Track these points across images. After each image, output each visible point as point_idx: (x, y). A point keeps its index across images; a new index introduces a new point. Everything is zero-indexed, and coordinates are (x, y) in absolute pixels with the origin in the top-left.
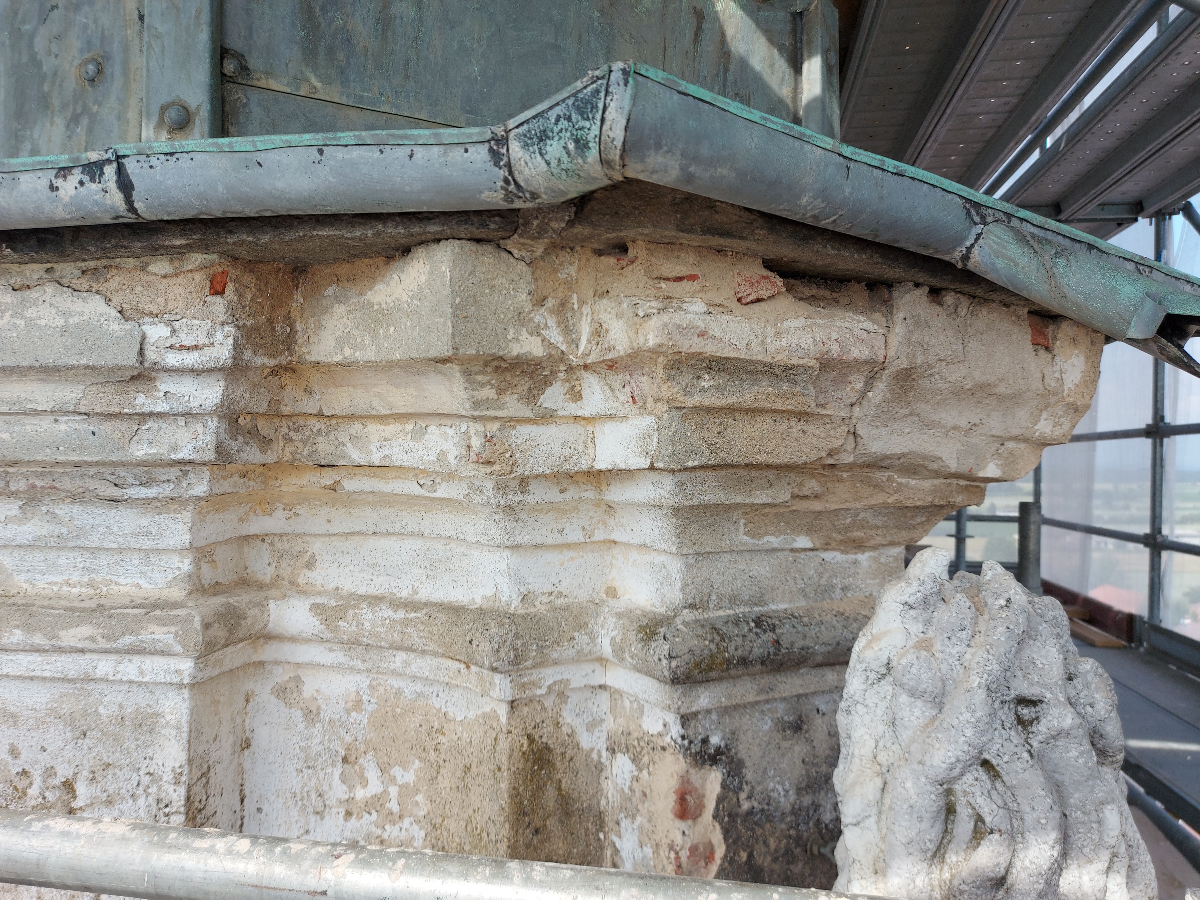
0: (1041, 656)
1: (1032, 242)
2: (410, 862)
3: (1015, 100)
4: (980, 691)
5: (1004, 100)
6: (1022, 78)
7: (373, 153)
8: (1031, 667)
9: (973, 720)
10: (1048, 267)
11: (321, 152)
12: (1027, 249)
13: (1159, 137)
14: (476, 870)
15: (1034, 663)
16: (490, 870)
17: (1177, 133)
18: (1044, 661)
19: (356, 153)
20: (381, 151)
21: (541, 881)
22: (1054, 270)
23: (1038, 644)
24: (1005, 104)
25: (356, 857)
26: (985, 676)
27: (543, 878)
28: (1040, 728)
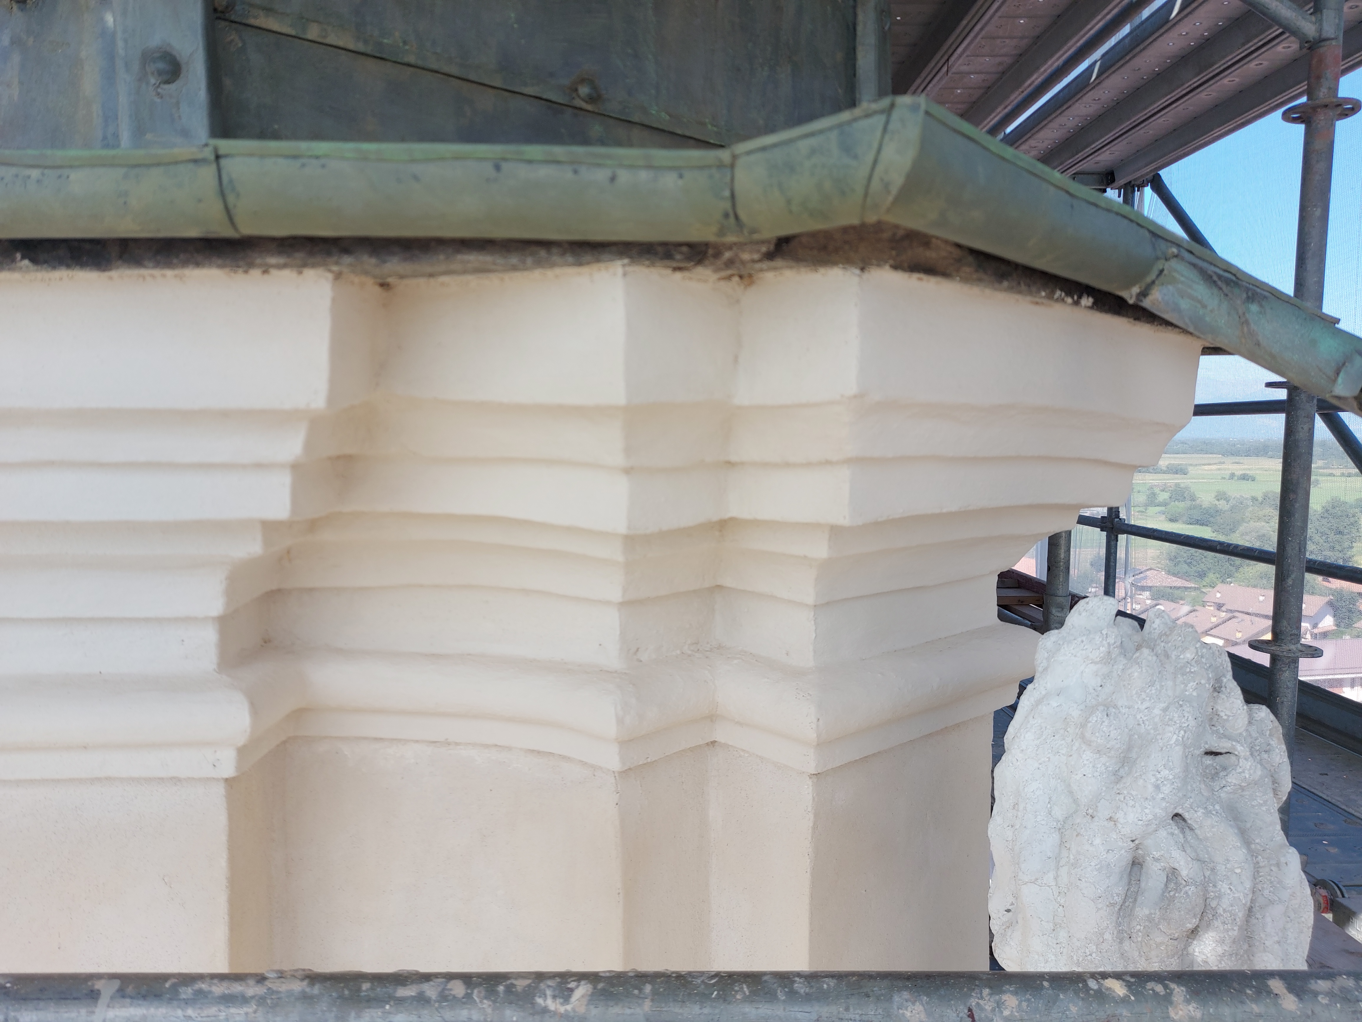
0: (1226, 708)
1: (1219, 283)
2: (657, 986)
3: (1008, 60)
4: (1177, 748)
5: (998, 60)
6: (1022, 38)
7: (567, 174)
8: (1215, 719)
9: (1171, 777)
10: (1240, 312)
11: (498, 168)
12: (1215, 291)
13: (1146, 109)
14: (733, 989)
15: (1218, 715)
16: (748, 987)
17: (1164, 105)
18: (1228, 713)
19: (544, 172)
20: (576, 172)
21: (807, 994)
22: (1247, 315)
23: (1223, 696)
24: (1000, 64)
25: (595, 988)
26: (1182, 732)
27: (807, 990)
28: (1229, 780)
